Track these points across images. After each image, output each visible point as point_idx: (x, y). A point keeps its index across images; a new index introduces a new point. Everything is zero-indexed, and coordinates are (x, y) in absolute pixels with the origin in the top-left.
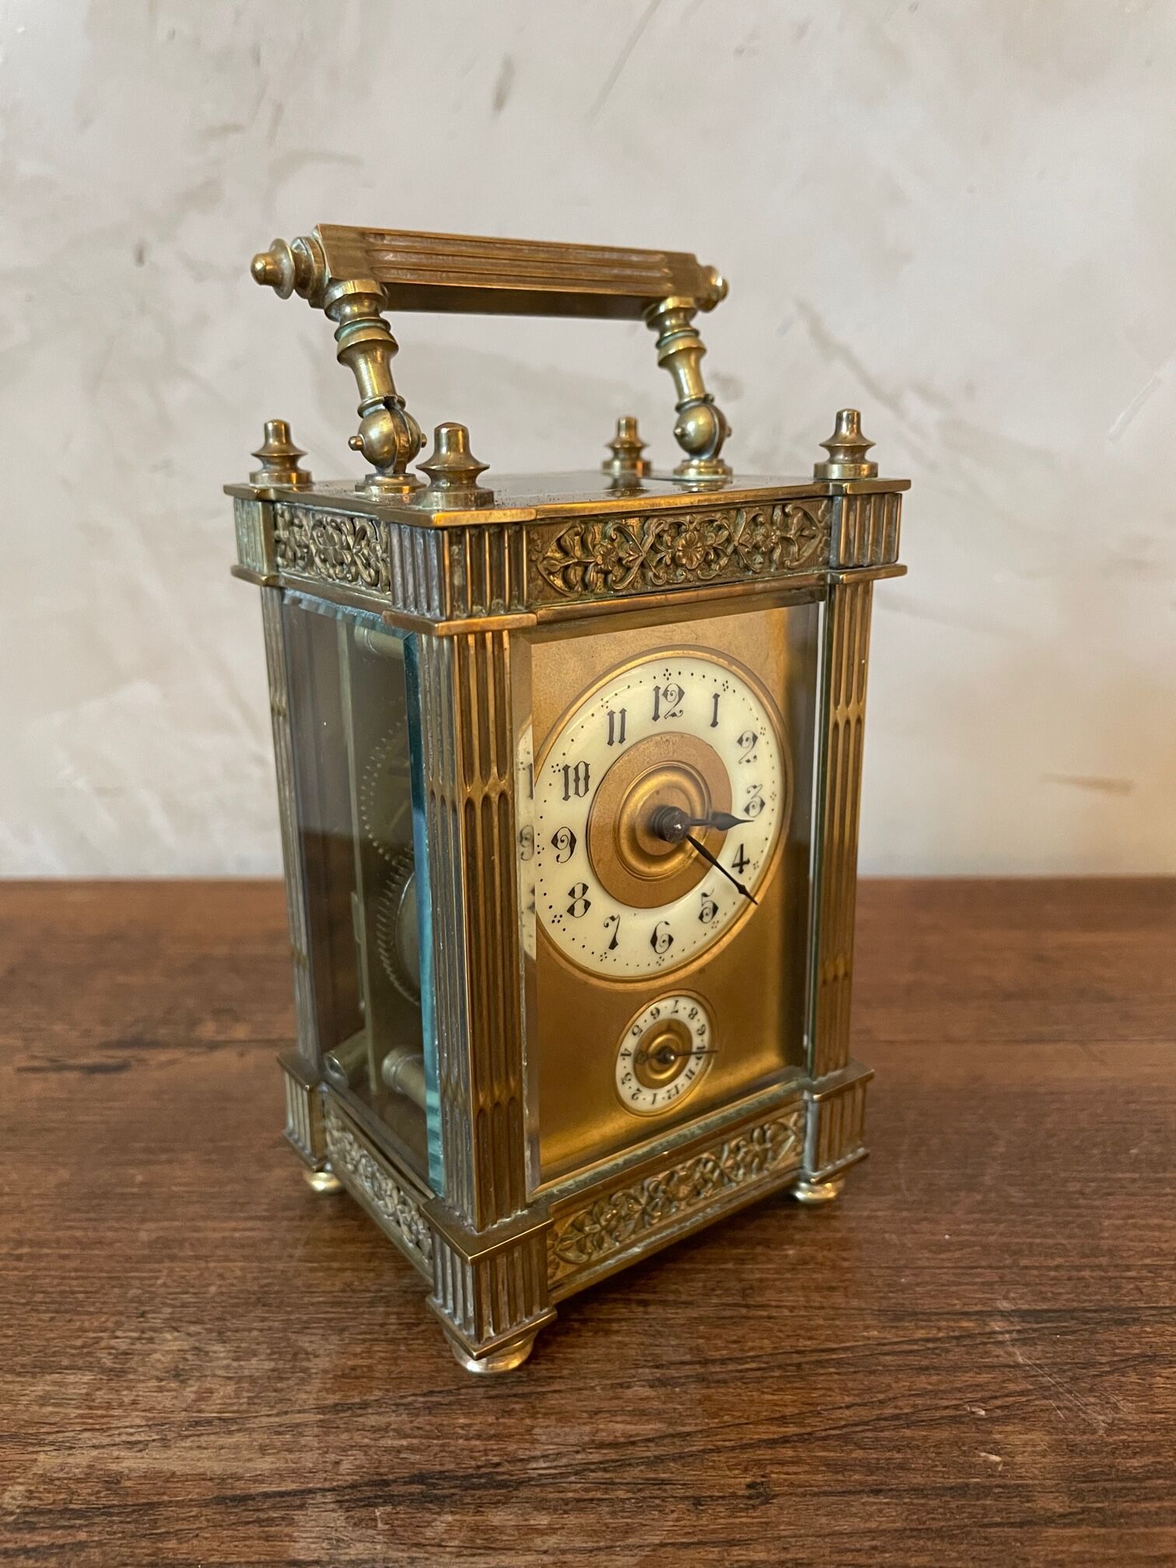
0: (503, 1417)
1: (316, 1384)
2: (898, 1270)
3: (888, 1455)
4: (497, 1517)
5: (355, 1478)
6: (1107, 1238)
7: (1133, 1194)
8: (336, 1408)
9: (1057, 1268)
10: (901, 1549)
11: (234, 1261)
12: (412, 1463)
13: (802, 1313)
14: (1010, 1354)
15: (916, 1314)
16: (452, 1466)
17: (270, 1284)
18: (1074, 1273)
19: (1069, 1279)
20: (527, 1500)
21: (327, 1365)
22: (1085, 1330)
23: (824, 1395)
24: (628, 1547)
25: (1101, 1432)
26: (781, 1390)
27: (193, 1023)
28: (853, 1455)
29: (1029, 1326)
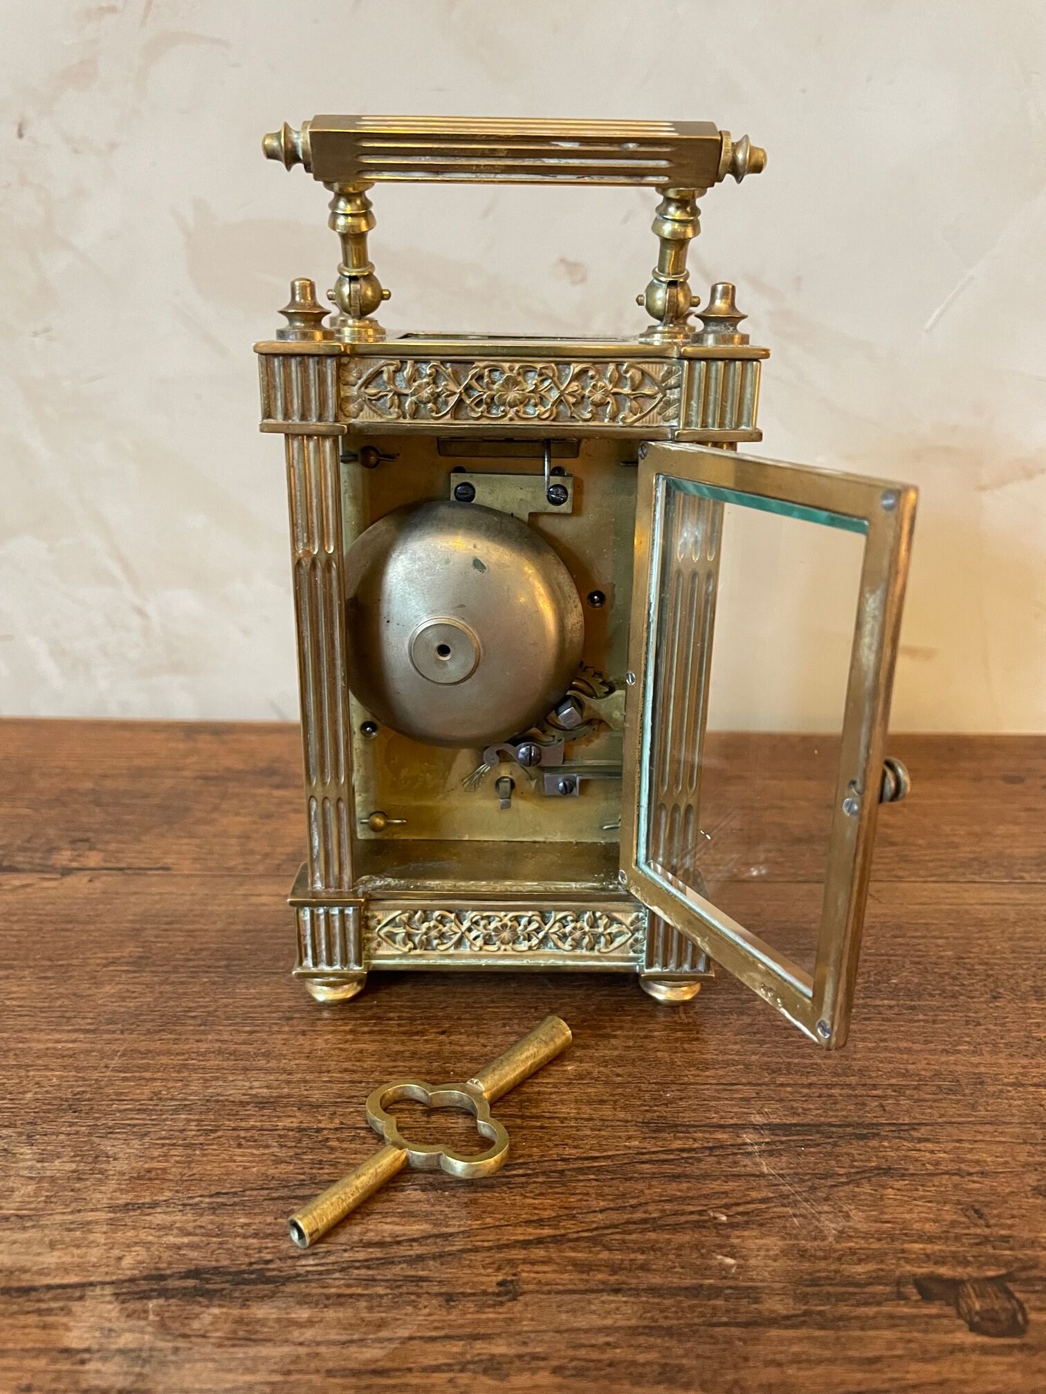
0: (281, 1217)
1: (113, 1184)
2: (664, 1085)
3: (632, 1256)
4: (262, 1311)
5: (136, 1272)
6: (859, 1060)
7: (889, 1020)
8: (127, 1207)
9: (810, 1085)
10: (632, 1346)
11: (53, 1070)
12: (192, 1260)
13: (572, 1124)
14: (756, 1164)
15: (676, 1126)
16: (225, 1263)
17: (83, 1092)
18: (825, 1091)
19: (820, 1096)
20: (292, 1295)
21: (126, 1167)
22: (829, 1143)
23: (581, 1200)
24: (381, 1340)
25: (831, 1239)
26: (542, 1194)
27: (52, 850)
28: (601, 1256)
29: (777, 1138)
